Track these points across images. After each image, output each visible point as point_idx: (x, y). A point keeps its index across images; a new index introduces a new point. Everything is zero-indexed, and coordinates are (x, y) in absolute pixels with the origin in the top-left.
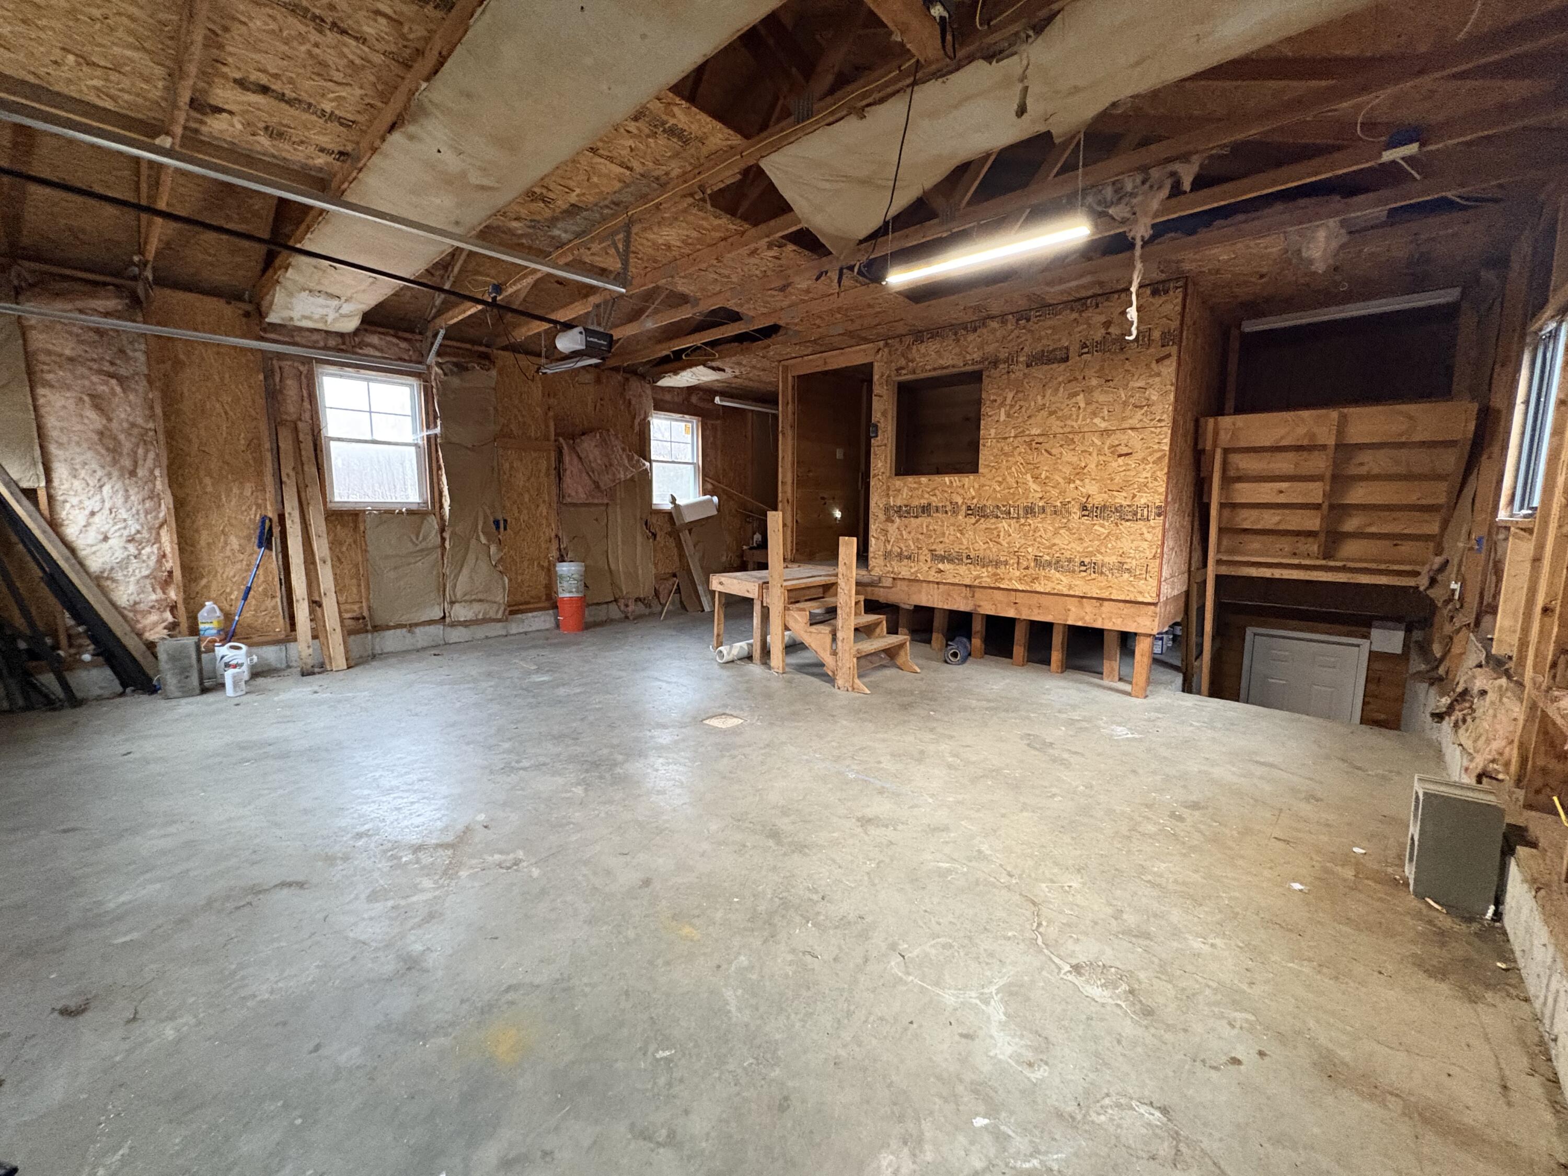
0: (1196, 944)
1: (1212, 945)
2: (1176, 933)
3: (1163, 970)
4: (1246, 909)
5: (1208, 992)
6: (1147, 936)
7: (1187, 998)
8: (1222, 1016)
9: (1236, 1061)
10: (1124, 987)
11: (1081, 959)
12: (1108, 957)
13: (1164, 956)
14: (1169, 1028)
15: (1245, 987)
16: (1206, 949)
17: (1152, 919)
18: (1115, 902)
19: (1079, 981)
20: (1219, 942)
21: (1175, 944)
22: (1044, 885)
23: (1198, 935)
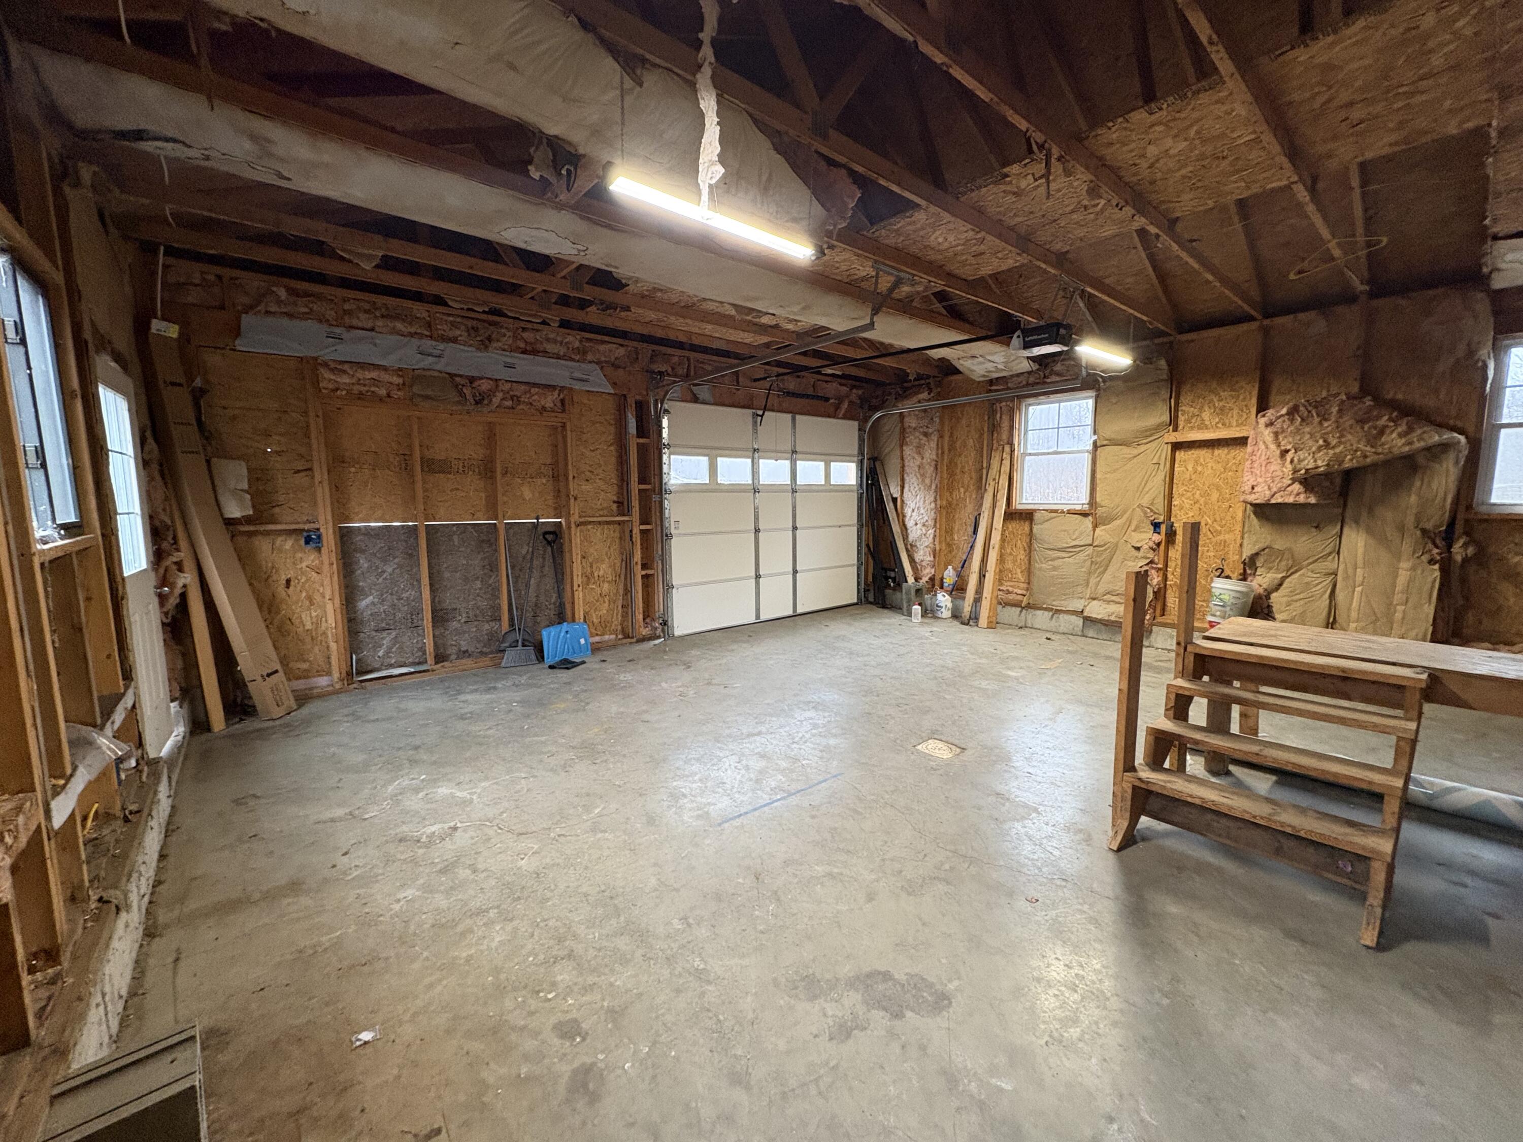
0: (410, 893)
1: (399, 901)
2: (428, 889)
3: (414, 861)
4: (398, 956)
5: (380, 871)
6: (443, 871)
7: (389, 860)
8: (363, 866)
9: (345, 854)
10: (424, 839)
11: (458, 834)
12: (447, 843)
13: (421, 869)
14: (387, 842)
15: (361, 891)
16: (401, 895)
17: (451, 884)
18: (485, 874)
19: (446, 826)
20: (397, 907)
21: (421, 881)
22: (536, 847)
23: (412, 901)
